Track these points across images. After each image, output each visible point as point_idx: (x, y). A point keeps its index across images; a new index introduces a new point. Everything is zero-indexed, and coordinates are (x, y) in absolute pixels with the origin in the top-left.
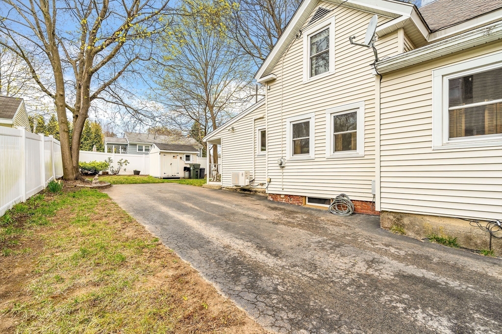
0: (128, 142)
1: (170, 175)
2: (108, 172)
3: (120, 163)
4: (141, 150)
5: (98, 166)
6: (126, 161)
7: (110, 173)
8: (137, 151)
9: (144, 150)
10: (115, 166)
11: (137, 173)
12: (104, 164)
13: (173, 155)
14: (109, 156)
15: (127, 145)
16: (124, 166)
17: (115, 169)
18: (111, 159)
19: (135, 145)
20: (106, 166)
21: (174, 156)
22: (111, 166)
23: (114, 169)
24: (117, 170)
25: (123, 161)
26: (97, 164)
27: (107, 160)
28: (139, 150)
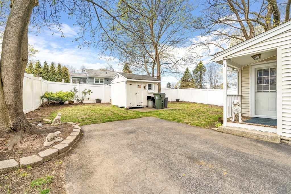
0: (88, 76)
1: (135, 105)
2: (73, 101)
3: (84, 93)
4: (97, 82)
5: (64, 96)
6: (90, 91)
7: (75, 102)
8: (95, 83)
9: (99, 82)
10: (79, 95)
11: (99, 101)
12: (69, 94)
13: (137, 84)
14: (74, 87)
15: (87, 78)
16: (88, 96)
17: (80, 98)
18: (76, 89)
19: (93, 78)
20: (72, 96)
21: (138, 86)
22: (76, 95)
23: (78, 98)
24: (81, 99)
25: (87, 91)
26: (63, 94)
27: (73, 89)
28: (96, 82)
